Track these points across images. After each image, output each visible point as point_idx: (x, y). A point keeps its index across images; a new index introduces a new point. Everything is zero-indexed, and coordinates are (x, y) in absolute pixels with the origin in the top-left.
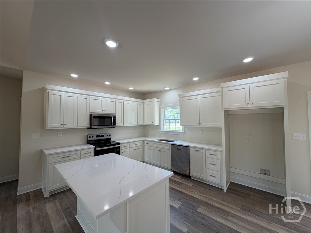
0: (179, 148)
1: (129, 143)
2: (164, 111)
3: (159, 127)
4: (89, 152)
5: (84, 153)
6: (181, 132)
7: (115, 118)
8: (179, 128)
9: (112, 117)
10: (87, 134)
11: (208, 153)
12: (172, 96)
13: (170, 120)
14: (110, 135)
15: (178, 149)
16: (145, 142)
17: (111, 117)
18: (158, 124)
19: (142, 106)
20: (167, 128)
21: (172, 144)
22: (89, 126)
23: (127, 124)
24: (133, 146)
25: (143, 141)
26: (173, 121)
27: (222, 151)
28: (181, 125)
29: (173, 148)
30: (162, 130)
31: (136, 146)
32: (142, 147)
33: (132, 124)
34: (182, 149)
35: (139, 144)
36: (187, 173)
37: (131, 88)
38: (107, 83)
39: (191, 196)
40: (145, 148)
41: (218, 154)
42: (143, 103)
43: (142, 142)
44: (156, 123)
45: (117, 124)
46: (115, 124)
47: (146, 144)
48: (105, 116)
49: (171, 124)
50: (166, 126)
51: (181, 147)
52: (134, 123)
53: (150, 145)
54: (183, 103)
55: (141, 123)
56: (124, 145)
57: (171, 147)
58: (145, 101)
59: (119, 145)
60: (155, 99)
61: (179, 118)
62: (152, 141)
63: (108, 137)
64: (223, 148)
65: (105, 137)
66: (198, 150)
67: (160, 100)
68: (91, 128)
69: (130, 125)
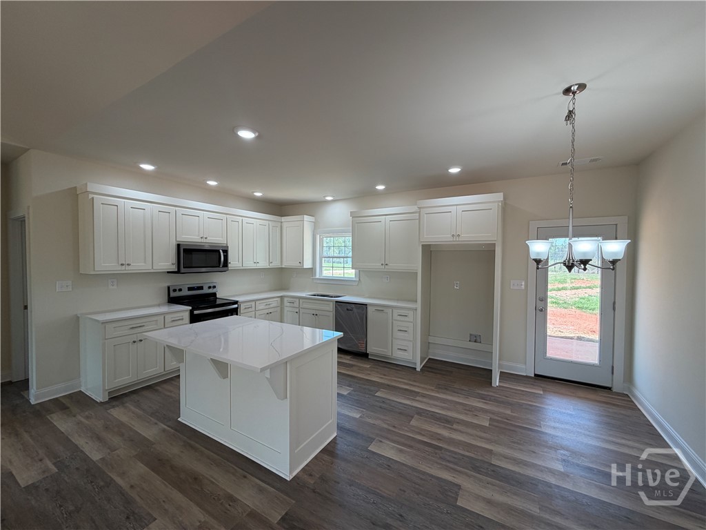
0: (349, 308)
1: (255, 301)
2: (321, 241)
3: (312, 271)
4: (181, 318)
5: (171, 320)
6: (354, 281)
7: (226, 252)
8: (350, 273)
9: (221, 251)
10: (169, 284)
11: (396, 312)
12: (338, 212)
13: (333, 257)
14: (214, 287)
15: (347, 310)
16: (286, 299)
17: (219, 251)
18: (310, 267)
19: (278, 229)
20: (327, 273)
21: (336, 302)
22: (174, 268)
23: (249, 264)
24: (262, 307)
25: (282, 297)
26: (338, 260)
27: (416, 310)
28: (353, 268)
29: (339, 309)
30: (317, 277)
31: (267, 307)
32: (279, 308)
33: (258, 265)
34: (355, 310)
35: (275, 303)
36: (363, 350)
37: (258, 194)
38: (212, 183)
39: (367, 380)
40: (285, 312)
41: (411, 313)
42: (279, 224)
43: (279, 299)
44: (307, 264)
45: (229, 265)
46: (226, 264)
47: (286, 304)
48: (207, 247)
49: (335, 265)
50: (326, 270)
51: (353, 306)
52: (263, 264)
53: (296, 305)
54: (357, 227)
55: (276, 264)
56: (245, 304)
57: (336, 307)
58: (284, 219)
59: (236, 306)
60: (306, 217)
61: (350, 254)
62: (300, 298)
63: (211, 291)
64: (419, 305)
65: (206, 291)
66: (380, 309)
67: (315, 219)
68: (178, 272)
69: (253, 266)
